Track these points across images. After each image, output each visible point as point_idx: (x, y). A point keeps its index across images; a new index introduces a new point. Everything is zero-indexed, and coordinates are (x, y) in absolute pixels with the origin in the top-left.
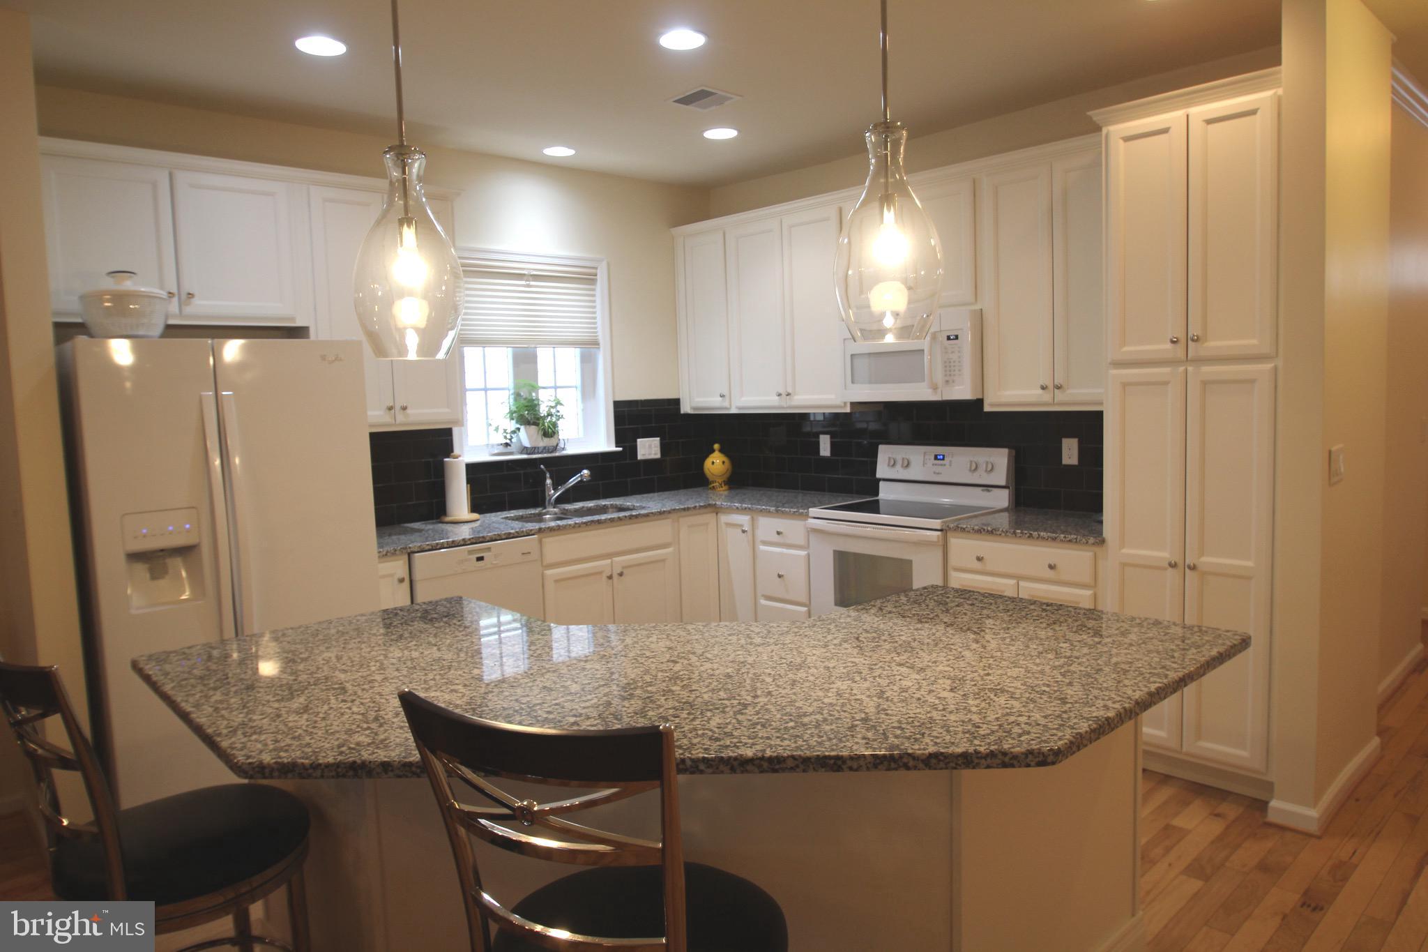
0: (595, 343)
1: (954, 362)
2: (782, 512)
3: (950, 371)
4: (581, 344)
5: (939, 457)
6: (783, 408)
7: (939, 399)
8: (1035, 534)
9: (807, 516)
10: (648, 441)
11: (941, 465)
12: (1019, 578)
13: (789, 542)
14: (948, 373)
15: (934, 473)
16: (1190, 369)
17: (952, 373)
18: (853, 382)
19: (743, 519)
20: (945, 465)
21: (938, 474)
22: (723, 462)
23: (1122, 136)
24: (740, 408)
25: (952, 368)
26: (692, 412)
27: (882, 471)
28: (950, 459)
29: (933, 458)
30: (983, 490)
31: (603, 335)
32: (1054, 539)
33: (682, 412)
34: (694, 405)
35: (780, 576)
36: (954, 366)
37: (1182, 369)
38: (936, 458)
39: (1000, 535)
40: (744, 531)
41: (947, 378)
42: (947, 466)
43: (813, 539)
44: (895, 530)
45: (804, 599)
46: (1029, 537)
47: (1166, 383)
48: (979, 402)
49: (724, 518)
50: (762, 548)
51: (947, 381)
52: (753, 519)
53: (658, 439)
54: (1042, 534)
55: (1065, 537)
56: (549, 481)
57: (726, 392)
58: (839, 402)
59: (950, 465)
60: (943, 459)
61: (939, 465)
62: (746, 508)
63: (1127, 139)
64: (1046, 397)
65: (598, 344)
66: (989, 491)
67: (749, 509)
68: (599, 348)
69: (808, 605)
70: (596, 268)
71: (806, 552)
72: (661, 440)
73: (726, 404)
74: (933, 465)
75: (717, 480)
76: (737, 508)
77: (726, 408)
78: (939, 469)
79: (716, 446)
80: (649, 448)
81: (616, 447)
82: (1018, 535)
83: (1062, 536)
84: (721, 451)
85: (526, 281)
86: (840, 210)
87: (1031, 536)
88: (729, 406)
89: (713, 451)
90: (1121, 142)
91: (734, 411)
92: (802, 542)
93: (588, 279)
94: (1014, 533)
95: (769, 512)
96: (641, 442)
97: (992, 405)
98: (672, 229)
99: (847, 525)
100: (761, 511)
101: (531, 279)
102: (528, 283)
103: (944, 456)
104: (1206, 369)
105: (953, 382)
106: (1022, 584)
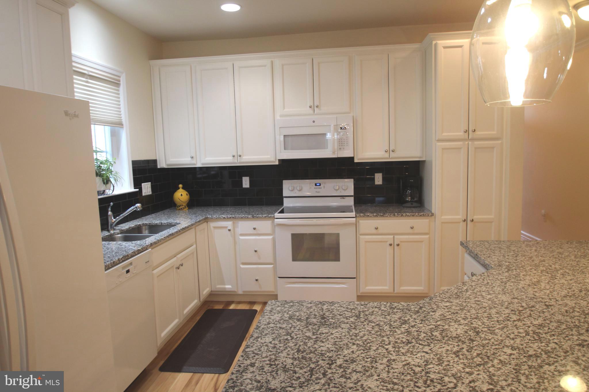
0: (120, 124)
1: (344, 140)
2: (257, 217)
3: (342, 144)
4: (112, 124)
5: (317, 184)
6: (236, 163)
7: (336, 157)
8: (404, 214)
9: (274, 218)
10: (146, 184)
11: (319, 188)
12: (394, 234)
13: (259, 232)
14: (341, 144)
15: (316, 192)
16: (470, 143)
17: (343, 144)
18: (285, 149)
19: (229, 224)
20: (321, 188)
21: (318, 192)
22: (187, 194)
23: (444, 46)
24: (203, 164)
25: (343, 142)
26: (166, 167)
27: (285, 193)
28: (324, 185)
29: (314, 185)
30: (341, 198)
31: (125, 119)
32: (413, 216)
33: (159, 167)
34: (168, 163)
35: (256, 251)
36: (344, 141)
37: (467, 143)
38: (316, 185)
39: (387, 216)
40: (229, 230)
41: (340, 147)
42: (323, 188)
43: (277, 229)
44: (330, 220)
45: (271, 260)
46: (401, 216)
47: (460, 148)
48: (353, 158)
49: (212, 224)
50: (241, 237)
51: (340, 149)
52: (234, 223)
53: (150, 183)
54: (407, 214)
55: (418, 214)
56: (110, 213)
57: (194, 155)
58: (273, 159)
59: (324, 188)
60: (320, 185)
61: (318, 188)
62: (230, 218)
63: (445, 47)
64: (387, 155)
65: (122, 125)
66: (343, 198)
67: (233, 217)
68: (123, 127)
69: (274, 263)
70: (119, 77)
71: (272, 237)
72: (151, 183)
73: (194, 162)
74: (315, 188)
75: (183, 205)
76: (224, 218)
77: (195, 164)
78: (318, 190)
79: (181, 186)
80: (147, 189)
81: (135, 188)
82: (396, 216)
83: (417, 214)
84: (183, 188)
85: (87, 78)
86: (272, 62)
87: (402, 215)
88: (195, 163)
89: (179, 188)
90: (442, 48)
91: (199, 165)
92: (269, 231)
93: (116, 84)
94: (394, 215)
95: (248, 218)
96: (144, 185)
97: (358, 159)
98: (150, 61)
99: (300, 220)
100: (242, 218)
101: (88, 77)
102: (87, 80)
103: (320, 184)
104: (476, 143)
105: (344, 149)
106: (396, 237)
